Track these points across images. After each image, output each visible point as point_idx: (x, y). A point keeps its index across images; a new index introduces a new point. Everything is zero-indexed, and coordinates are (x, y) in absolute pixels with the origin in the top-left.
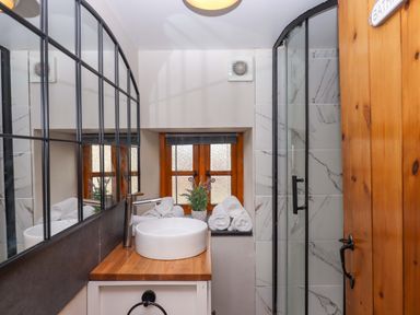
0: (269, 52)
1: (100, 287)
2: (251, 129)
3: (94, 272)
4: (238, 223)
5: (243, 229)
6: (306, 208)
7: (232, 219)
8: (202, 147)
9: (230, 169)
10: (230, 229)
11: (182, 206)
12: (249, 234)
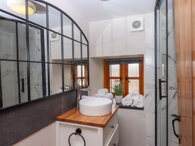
0: (153, 14)
1: (60, 124)
2: (143, 55)
3: (58, 117)
4: (136, 103)
5: (139, 106)
6: (167, 97)
7: (133, 101)
8: (124, 65)
9: (138, 76)
10: (132, 106)
11: (113, 93)
12: (142, 109)
